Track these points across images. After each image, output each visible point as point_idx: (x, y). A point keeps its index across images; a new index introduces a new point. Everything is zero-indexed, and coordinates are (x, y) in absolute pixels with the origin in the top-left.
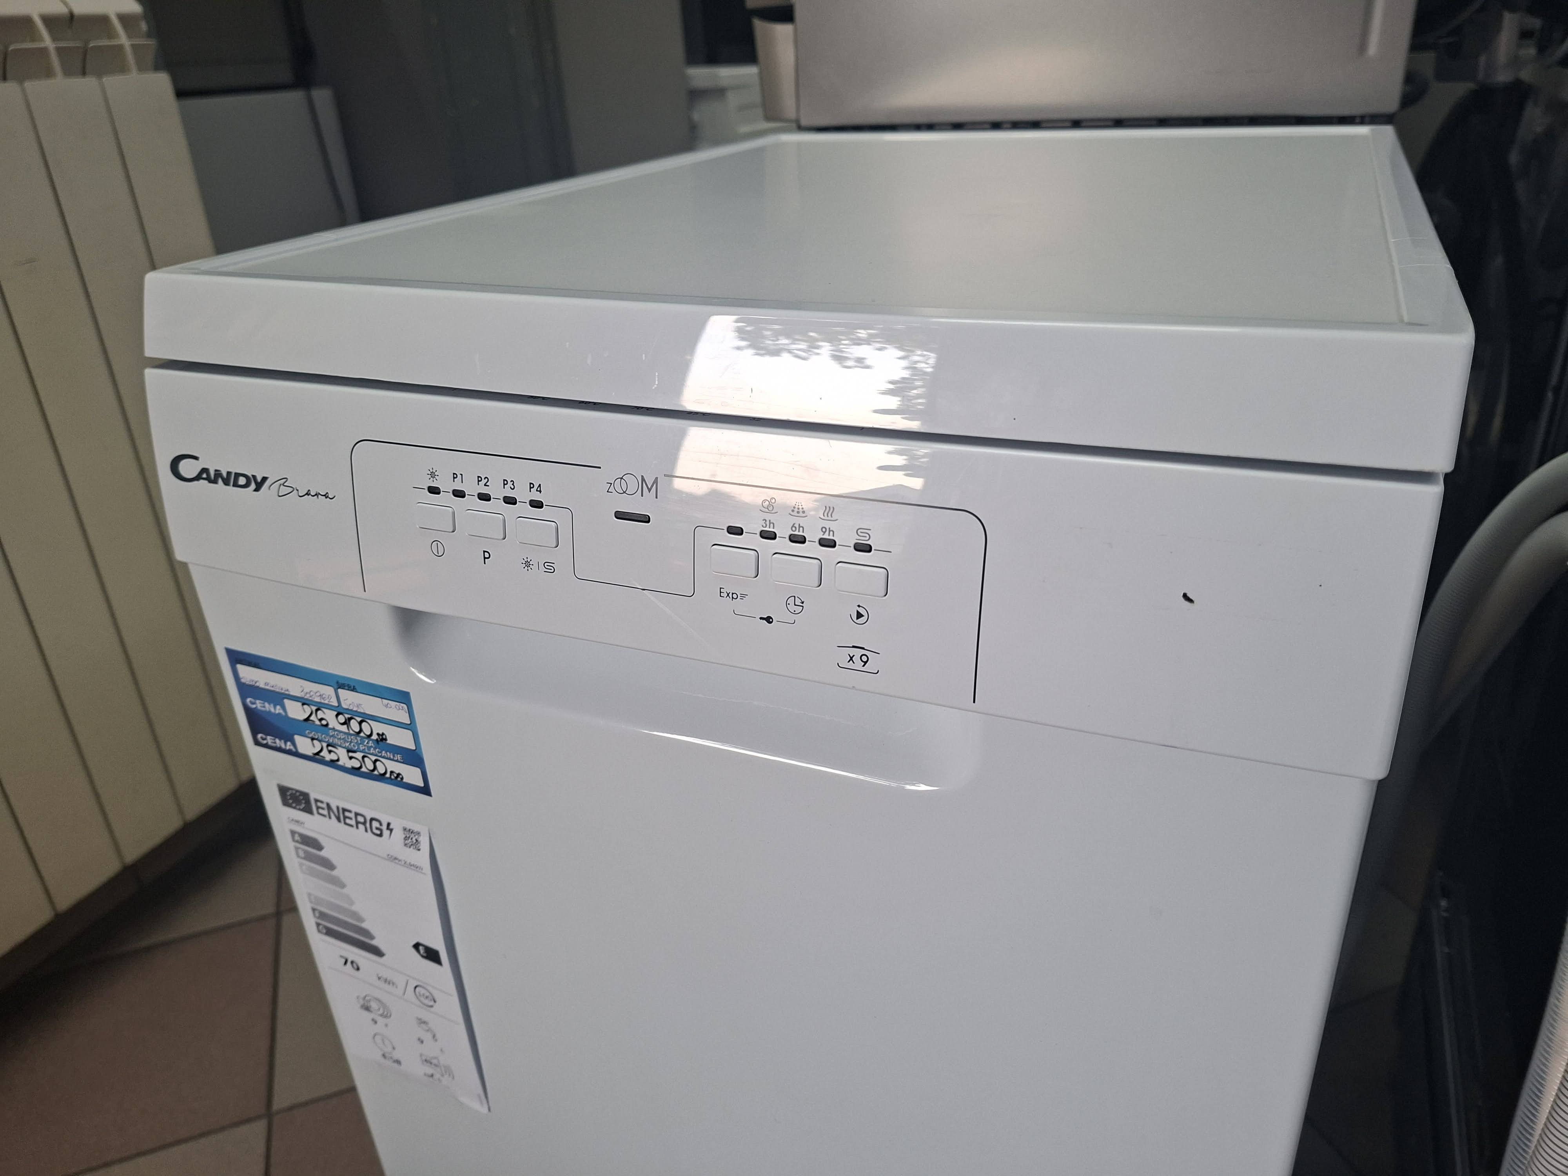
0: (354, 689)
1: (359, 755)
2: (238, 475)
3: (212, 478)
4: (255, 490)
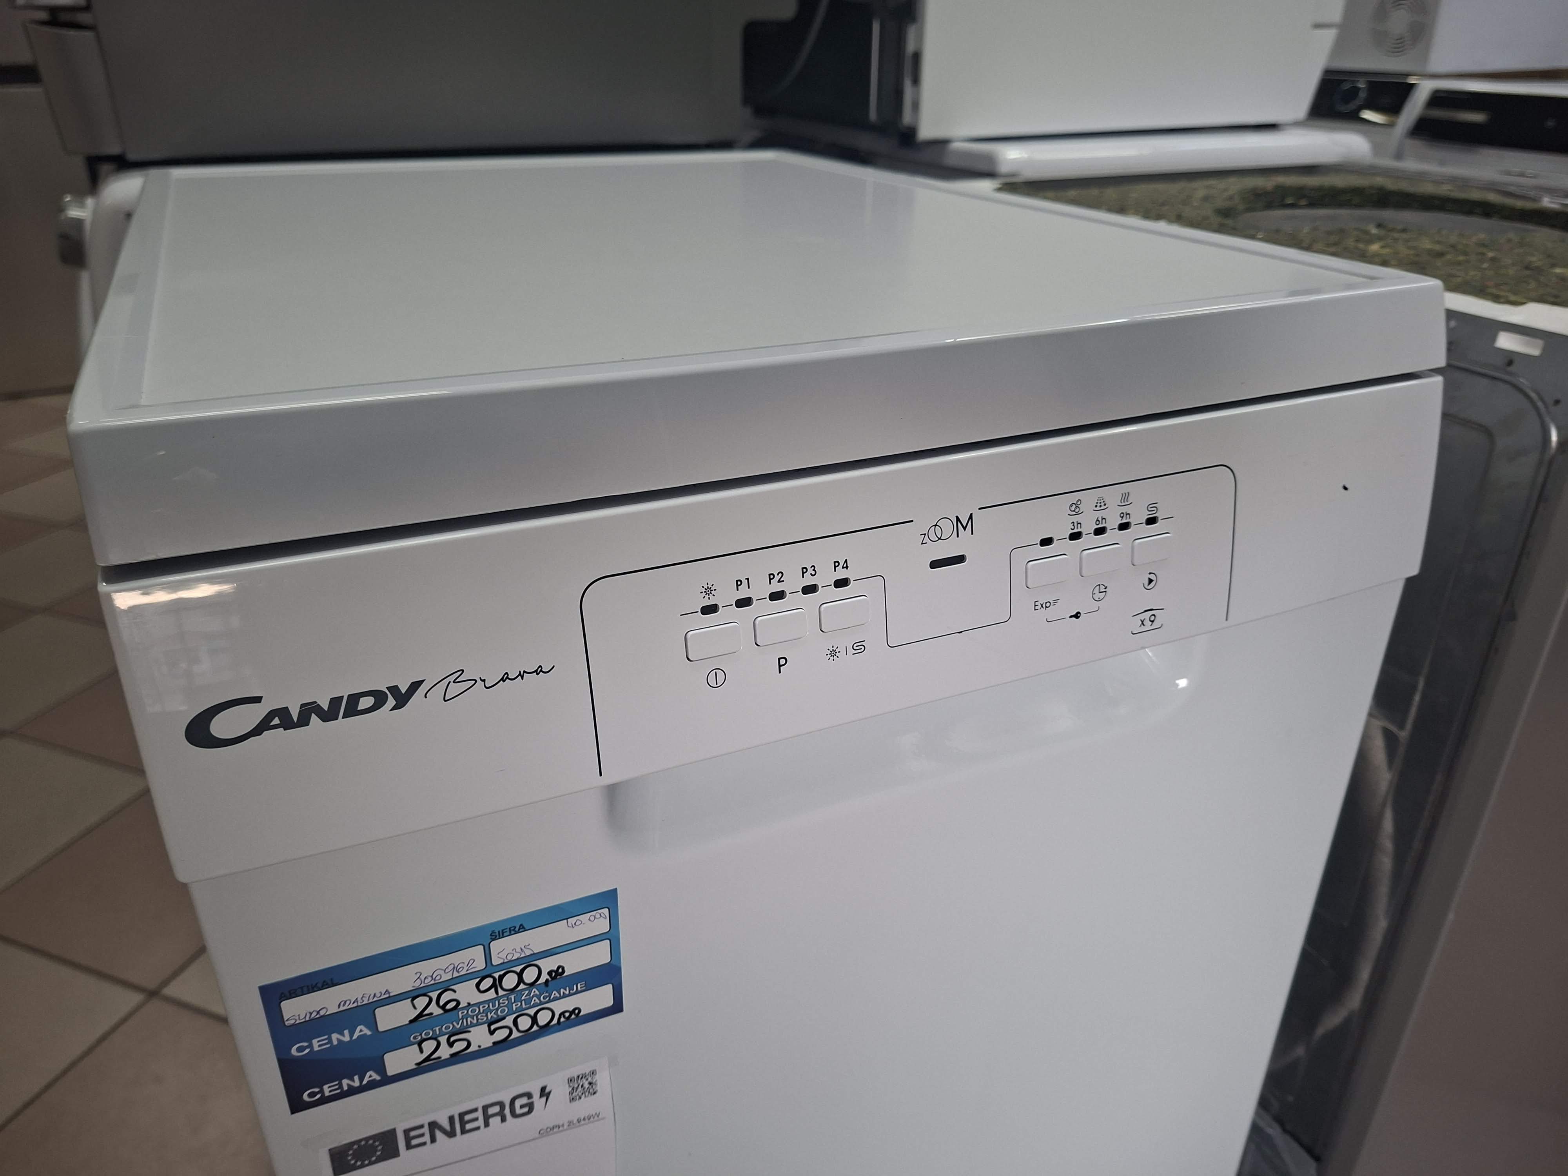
0: (522, 929)
1: (509, 1021)
2: (354, 699)
3: (295, 720)
4: (394, 708)
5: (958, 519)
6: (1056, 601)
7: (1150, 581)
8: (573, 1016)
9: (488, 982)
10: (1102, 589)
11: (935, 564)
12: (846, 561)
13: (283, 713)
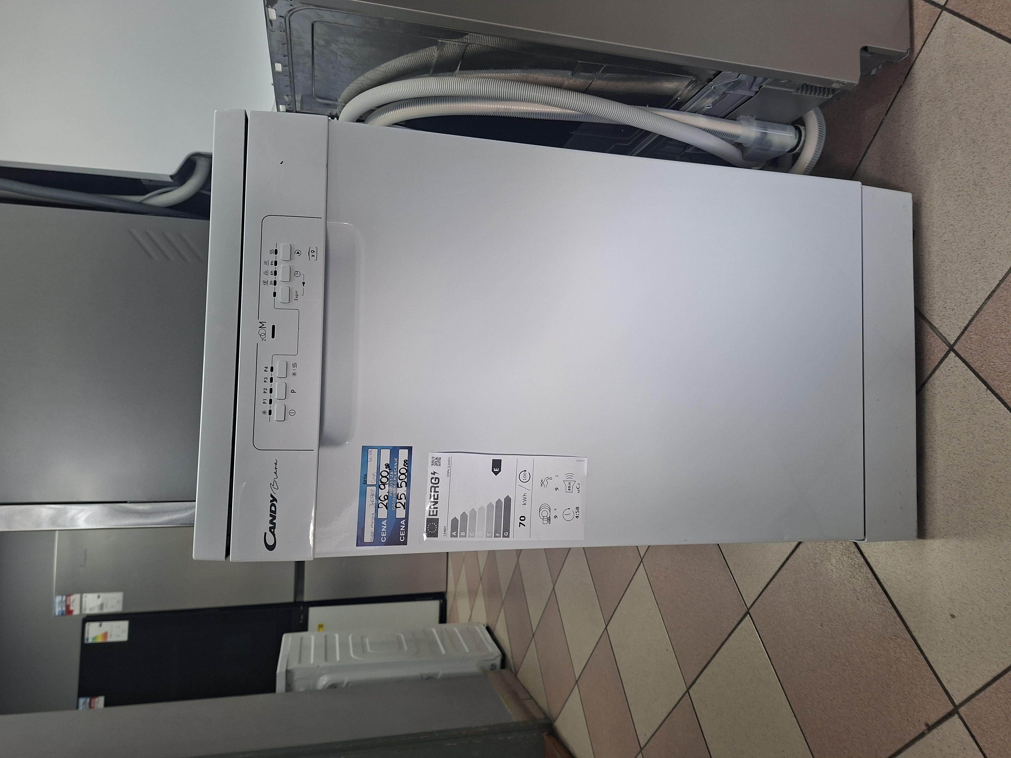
0: (366, 475)
1: (399, 482)
2: (271, 511)
3: (273, 526)
4: (277, 502)
5: (260, 327)
6: (296, 292)
7: (298, 253)
8: (407, 462)
9: (382, 487)
10: (296, 273)
11: (273, 337)
12: (265, 367)
13: (270, 528)
